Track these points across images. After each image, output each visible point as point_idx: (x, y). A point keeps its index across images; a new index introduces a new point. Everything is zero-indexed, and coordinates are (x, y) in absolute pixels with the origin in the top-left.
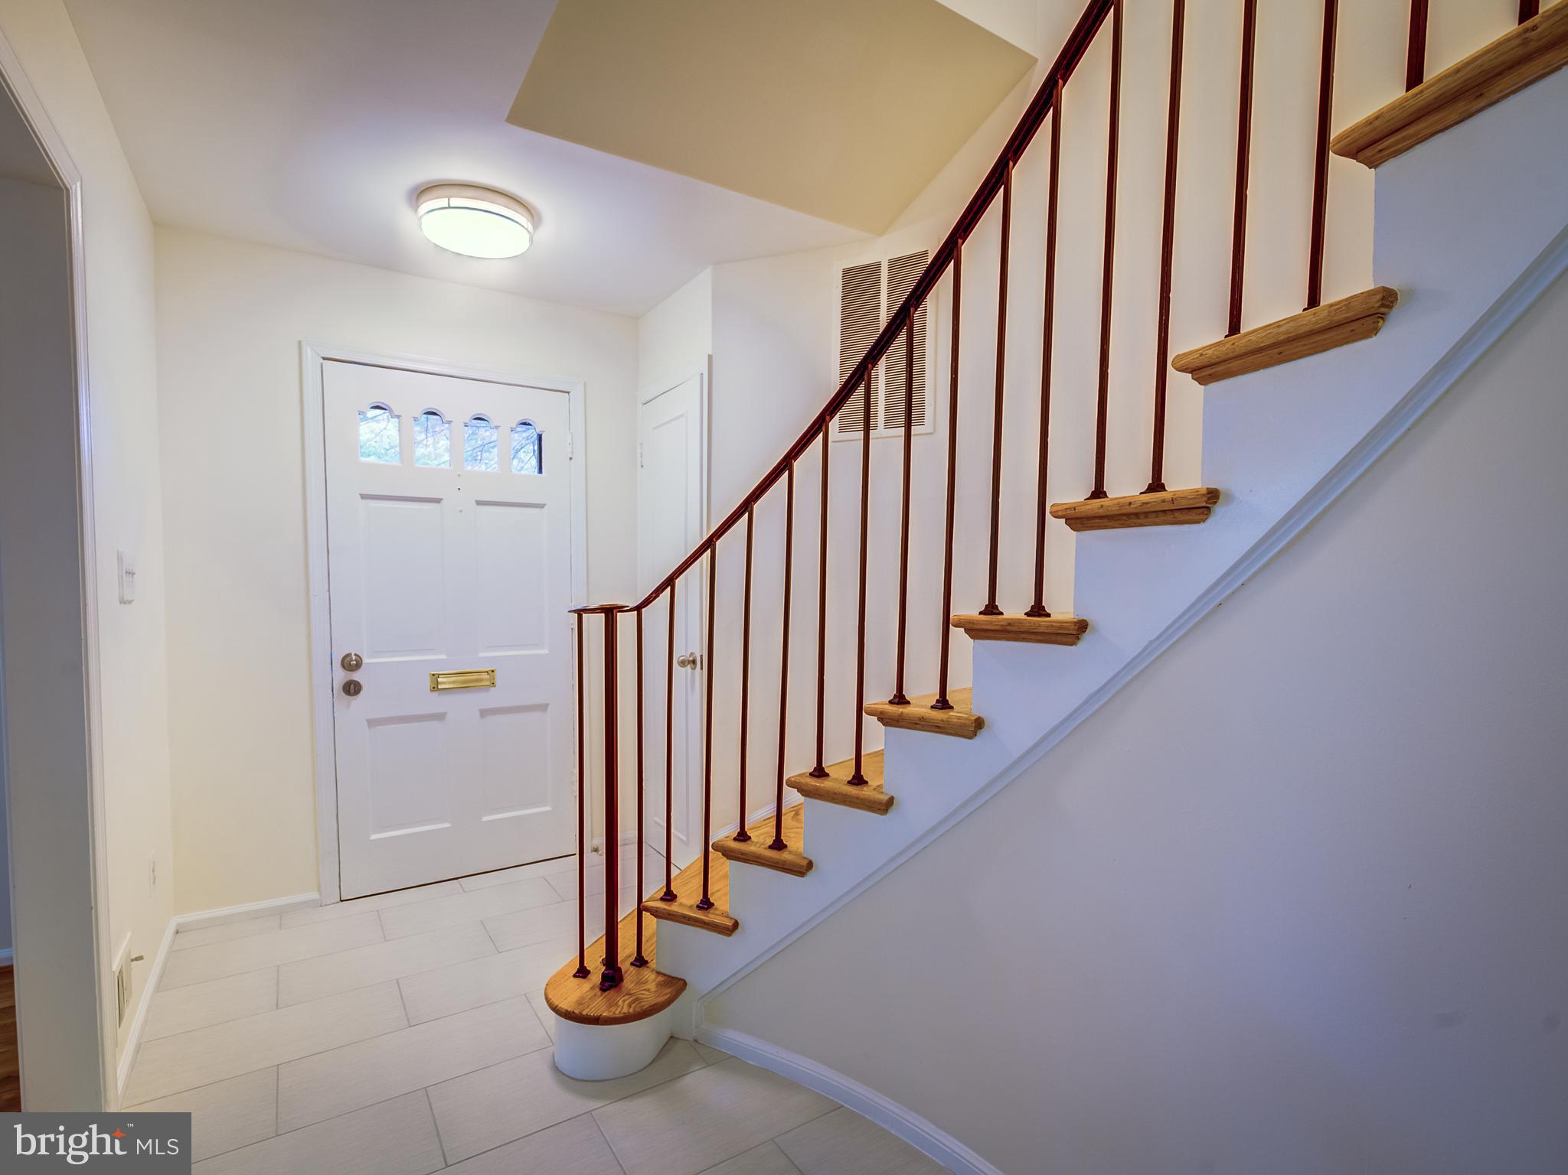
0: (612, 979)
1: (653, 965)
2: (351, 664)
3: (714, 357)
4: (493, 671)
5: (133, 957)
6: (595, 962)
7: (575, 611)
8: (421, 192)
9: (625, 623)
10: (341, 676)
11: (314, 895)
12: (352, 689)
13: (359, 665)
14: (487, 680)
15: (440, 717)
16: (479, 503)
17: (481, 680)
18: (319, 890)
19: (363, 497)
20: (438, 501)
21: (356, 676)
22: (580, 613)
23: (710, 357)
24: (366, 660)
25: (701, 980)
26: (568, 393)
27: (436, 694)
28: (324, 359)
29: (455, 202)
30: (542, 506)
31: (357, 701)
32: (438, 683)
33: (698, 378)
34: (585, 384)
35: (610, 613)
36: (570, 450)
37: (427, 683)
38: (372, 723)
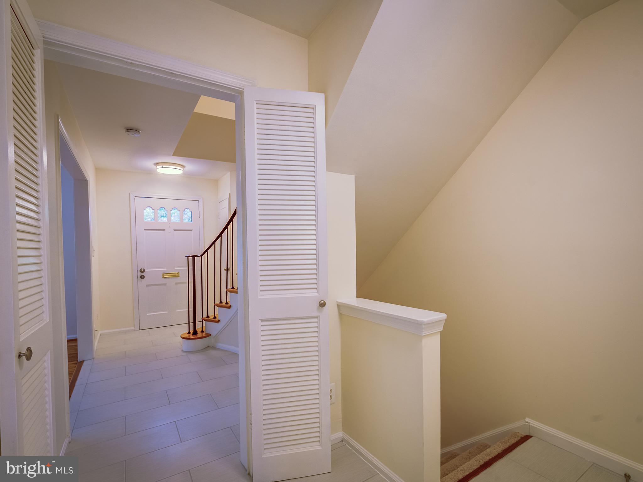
0: (195, 333)
1: (205, 332)
2: (142, 271)
3: (231, 194)
4: (179, 273)
5: (95, 330)
6: (192, 330)
7: (187, 257)
8: (157, 164)
9: (198, 259)
10: (140, 274)
11: (133, 328)
12: (142, 277)
13: (144, 271)
14: (177, 275)
15: (165, 284)
16: (175, 230)
17: (176, 275)
18: (134, 327)
19: (145, 230)
20: (164, 230)
21: (143, 274)
22: (188, 257)
23: (230, 194)
24: (146, 270)
25: (213, 333)
26: (198, 201)
27: (163, 279)
28: (135, 197)
29: (164, 166)
30: (192, 230)
31: (143, 280)
32: (164, 276)
33: (227, 199)
34: (203, 198)
35: (194, 257)
36: (199, 216)
37: (162, 276)
38: (147, 286)
